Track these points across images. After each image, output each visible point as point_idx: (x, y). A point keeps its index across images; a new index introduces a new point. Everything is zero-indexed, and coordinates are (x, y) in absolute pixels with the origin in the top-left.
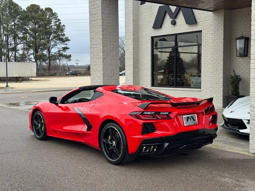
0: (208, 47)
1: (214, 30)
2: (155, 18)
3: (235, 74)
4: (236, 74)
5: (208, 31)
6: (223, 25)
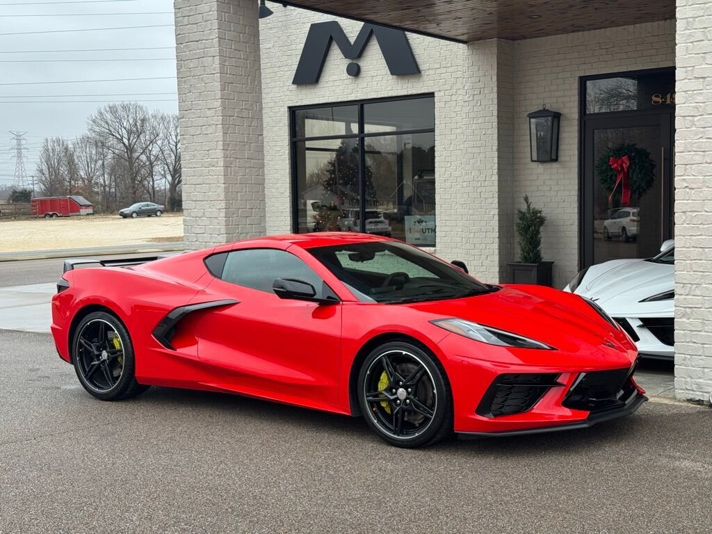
0: (453, 137)
1: (471, 92)
2: (299, 57)
3: (529, 207)
4: (532, 207)
5: (451, 96)
6: (495, 78)
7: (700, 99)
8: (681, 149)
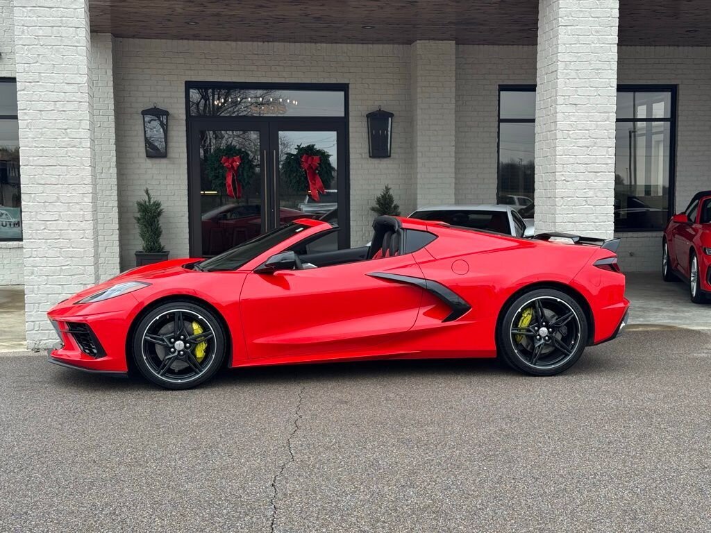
3: (149, 199)
4: (152, 199)
8: (562, 153)
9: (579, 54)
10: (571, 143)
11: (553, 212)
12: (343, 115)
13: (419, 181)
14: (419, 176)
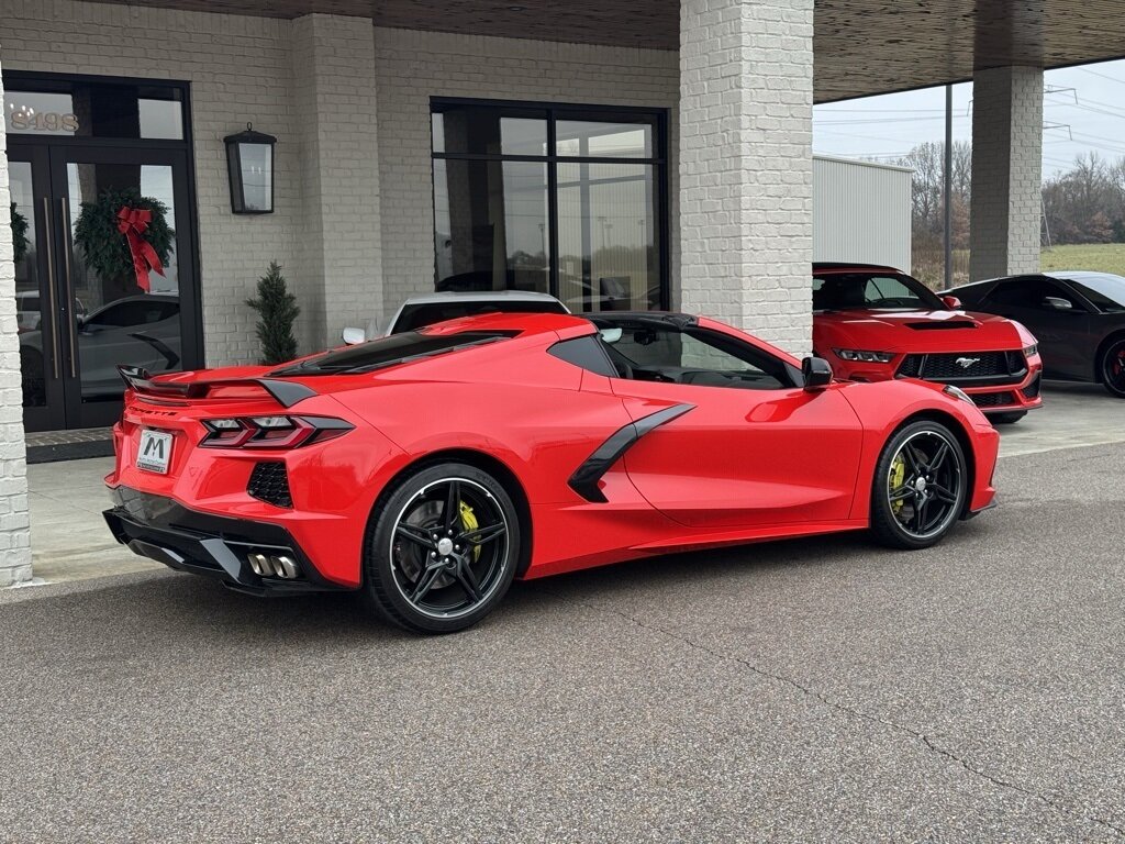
7: (761, 152)
8: (748, 206)
9: (767, 51)
10: (759, 191)
11: (736, 298)
12: (180, 136)
13: (328, 255)
14: (326, 246)
